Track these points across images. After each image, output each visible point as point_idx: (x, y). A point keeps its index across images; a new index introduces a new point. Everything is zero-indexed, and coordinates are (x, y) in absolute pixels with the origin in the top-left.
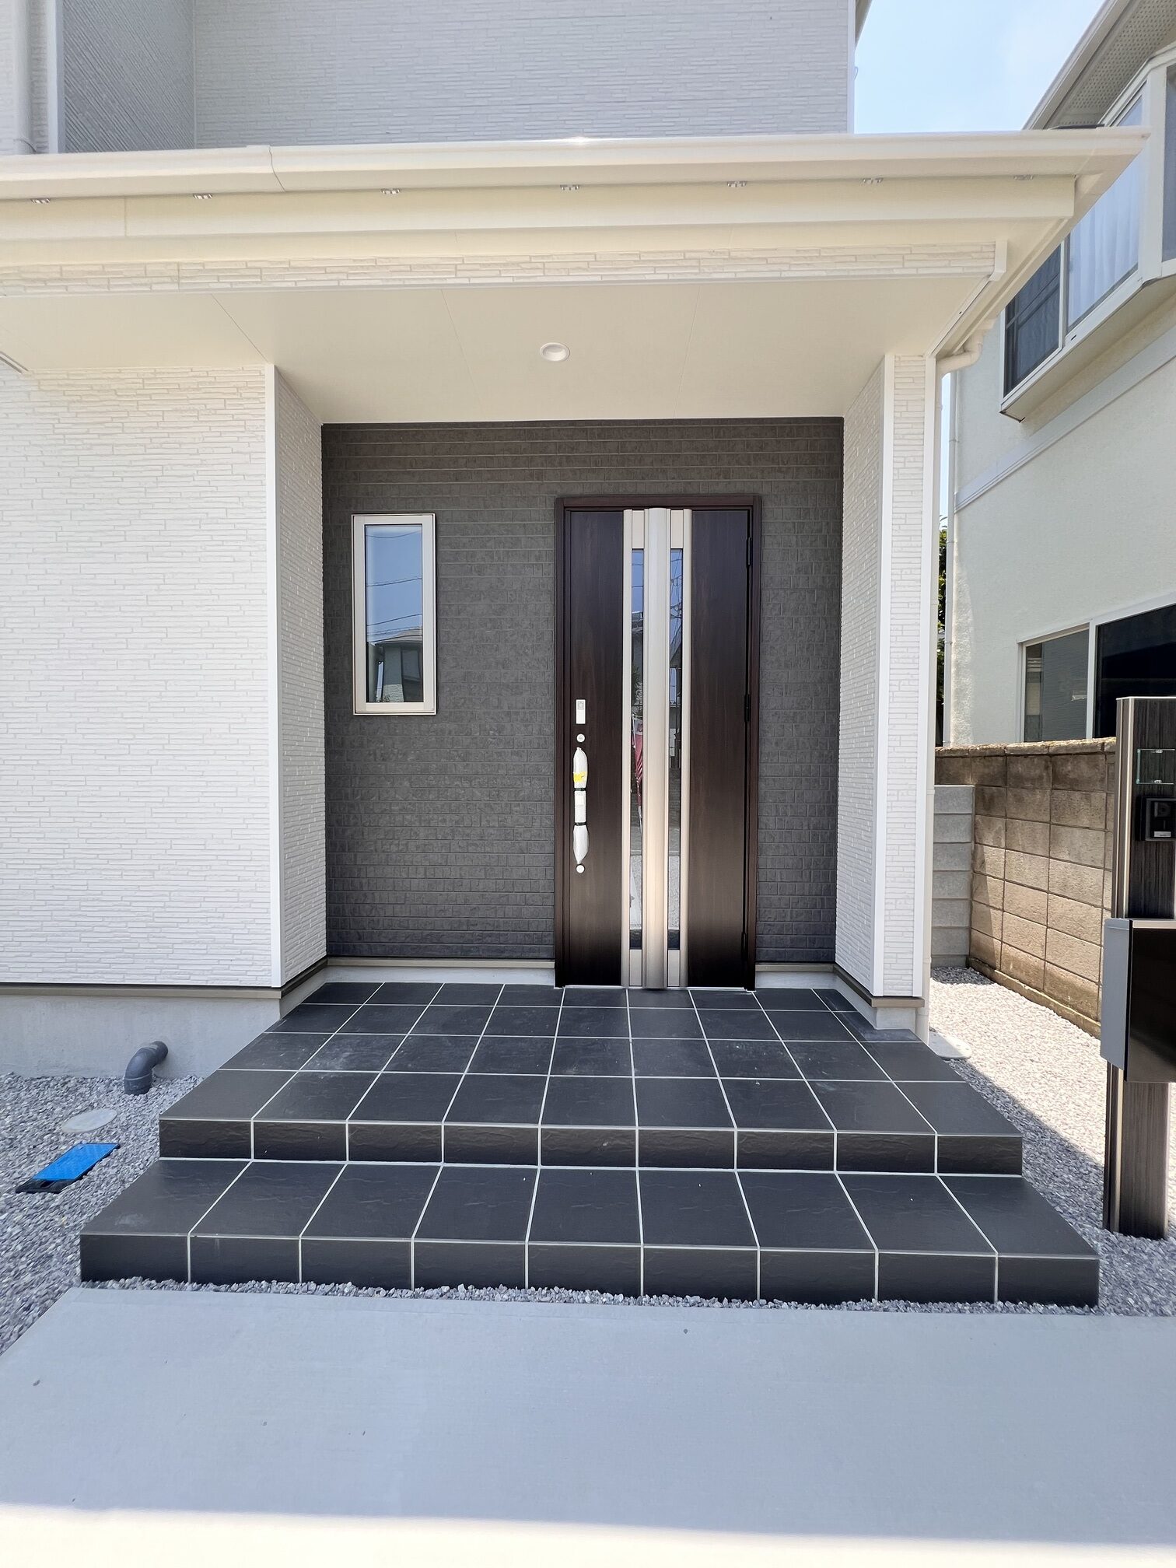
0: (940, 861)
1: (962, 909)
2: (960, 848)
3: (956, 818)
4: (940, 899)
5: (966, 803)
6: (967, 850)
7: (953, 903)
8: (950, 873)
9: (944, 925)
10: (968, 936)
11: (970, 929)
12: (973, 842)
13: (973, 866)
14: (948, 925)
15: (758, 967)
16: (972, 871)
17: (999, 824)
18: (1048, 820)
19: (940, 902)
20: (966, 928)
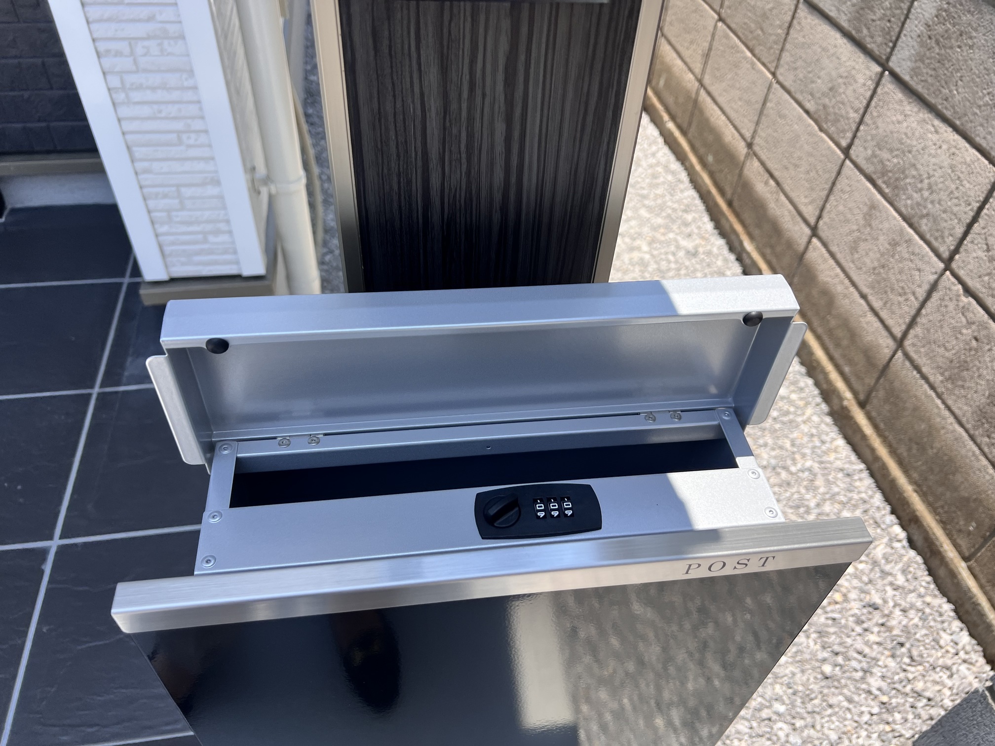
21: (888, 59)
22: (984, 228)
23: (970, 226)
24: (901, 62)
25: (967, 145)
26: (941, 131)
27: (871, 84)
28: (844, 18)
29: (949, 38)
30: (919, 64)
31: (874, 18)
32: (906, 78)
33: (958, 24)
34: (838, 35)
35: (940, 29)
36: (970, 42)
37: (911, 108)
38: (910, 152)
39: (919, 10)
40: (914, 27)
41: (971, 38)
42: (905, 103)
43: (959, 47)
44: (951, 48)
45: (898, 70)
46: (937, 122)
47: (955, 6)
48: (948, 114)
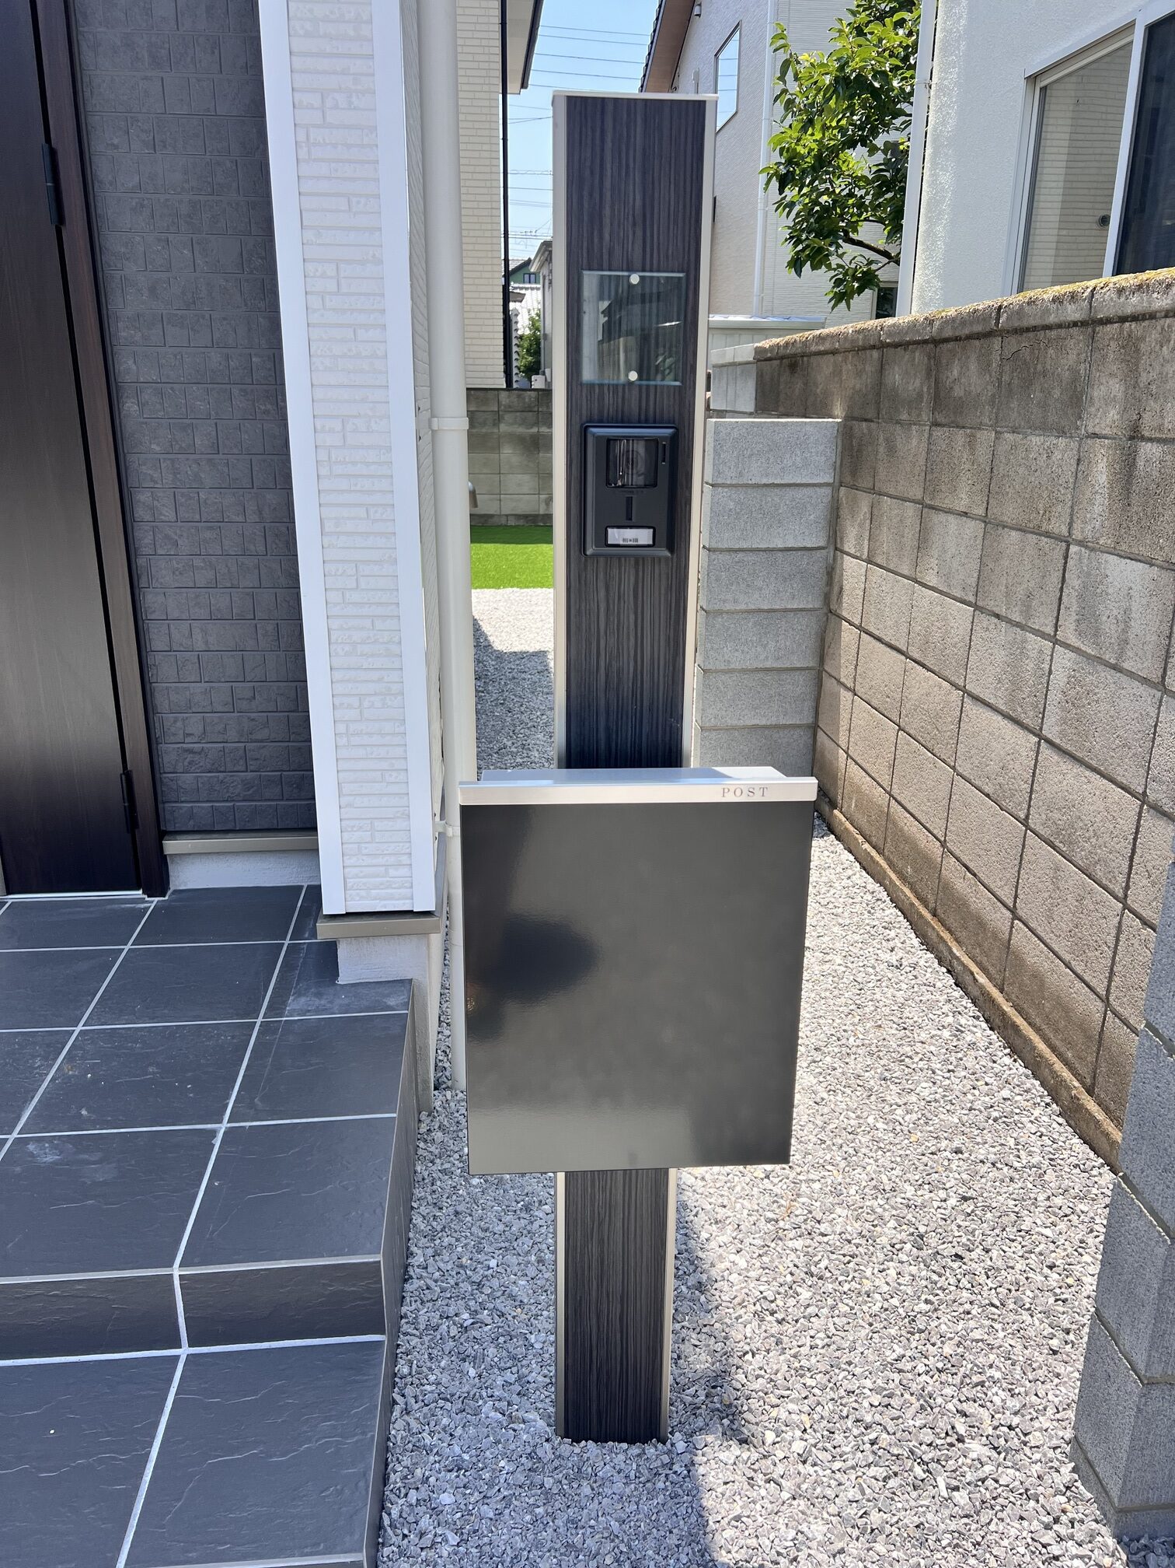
0: (760, 589)
1: (800, 686)
2: (804, 560)
3: (800, 493)
4: (757, 670)
5: (823, 459)
6: (815, 565)
7: (784, 676)
8: (779, 614)
9: (764, 722)
10: (810, 741)
11: (814, 728)
12: (832, 548)
13: (827, 598)
14: (773, 721)
15: (171, 846)
16: (825, 610)
17: (864, 502)
18: (919, 497)
19: (761, 675)
20: (808, 726)
21: (1041, 729)
22: (1141, 857)
23: (1131, 859)
24: (1051, 731)
25: (1113, 786)
26: (1092, 780)
27: (1033, 754)
28: (1002, 702)
29: (1080, 698)
30: (1064, 726)
31: (1024, 696)
32: (1057, 741)
33: (1085, 685)
34: (1000, 718)
35: (1072, 693)
36: (1095, 698)
37: (1067, 766)
38: (1073, 806)
39: (1055, 682)
40: (1054, 696)
41: (1095, 694)
42: (1061, 764)
43: (1089, 704)
44: (1084, 706)
45: (1049, 736)
46: (1088, 773)
47: (1079, 672)
48: (1093, 763)
